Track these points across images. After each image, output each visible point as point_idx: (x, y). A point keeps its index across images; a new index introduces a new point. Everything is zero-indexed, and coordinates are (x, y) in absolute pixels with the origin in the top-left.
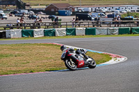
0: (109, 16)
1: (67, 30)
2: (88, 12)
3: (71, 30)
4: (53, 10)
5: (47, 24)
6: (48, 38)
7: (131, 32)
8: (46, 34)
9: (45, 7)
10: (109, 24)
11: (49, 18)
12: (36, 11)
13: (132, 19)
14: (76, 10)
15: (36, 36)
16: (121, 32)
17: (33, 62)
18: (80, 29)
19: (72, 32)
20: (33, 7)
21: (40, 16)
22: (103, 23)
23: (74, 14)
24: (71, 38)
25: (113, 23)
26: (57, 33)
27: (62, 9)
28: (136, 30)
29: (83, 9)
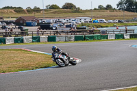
0: (67, 26)
1: (33, 38)
2: (50, 23)
3: (36, 38)
4: (21, 22)
5: (17, 33)
6: (17, 45)
7: (84, 39)
8: (16, 41)
9: (15, 19)
10: (67, 33)
11: (19, 28)
12: (8, 23)
13: (85, 28)
14: (40, 21)
15: (8, 43)
16: (77, 39)
17: (5, 64)
18: (44, 37)
19: (37, 39)
20: (5, 19)
21: (11, 27)
22: (62, 32)
23: (38, 24)
24: (36, 45)
25: (70, 32)
26: (25, 40)
27: (29, 21)
28: (88, 37)
29: (46, 21)
